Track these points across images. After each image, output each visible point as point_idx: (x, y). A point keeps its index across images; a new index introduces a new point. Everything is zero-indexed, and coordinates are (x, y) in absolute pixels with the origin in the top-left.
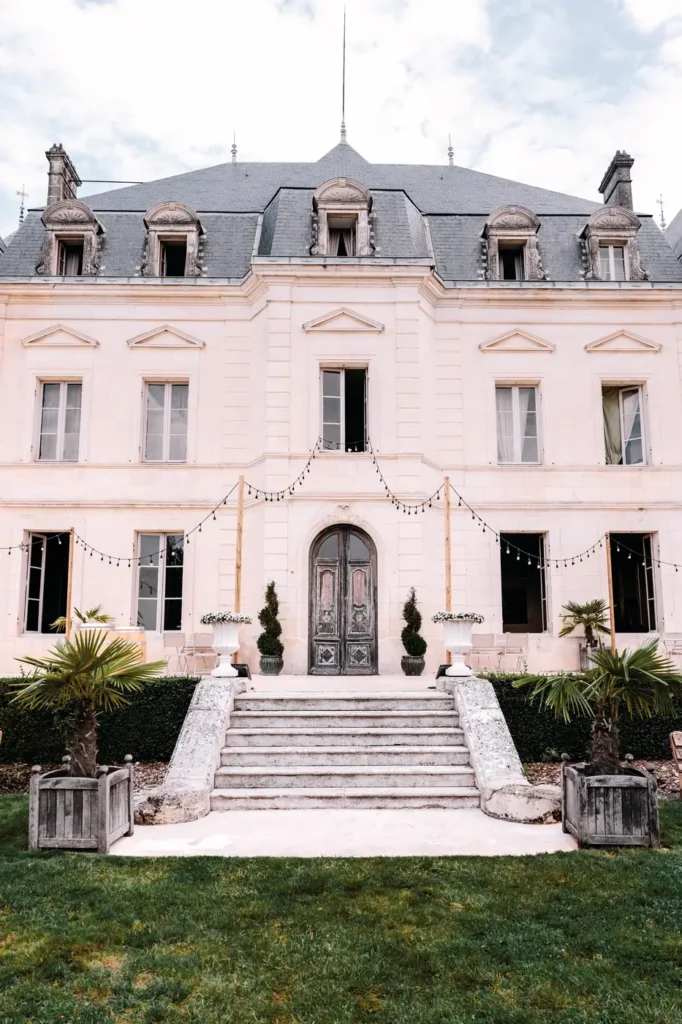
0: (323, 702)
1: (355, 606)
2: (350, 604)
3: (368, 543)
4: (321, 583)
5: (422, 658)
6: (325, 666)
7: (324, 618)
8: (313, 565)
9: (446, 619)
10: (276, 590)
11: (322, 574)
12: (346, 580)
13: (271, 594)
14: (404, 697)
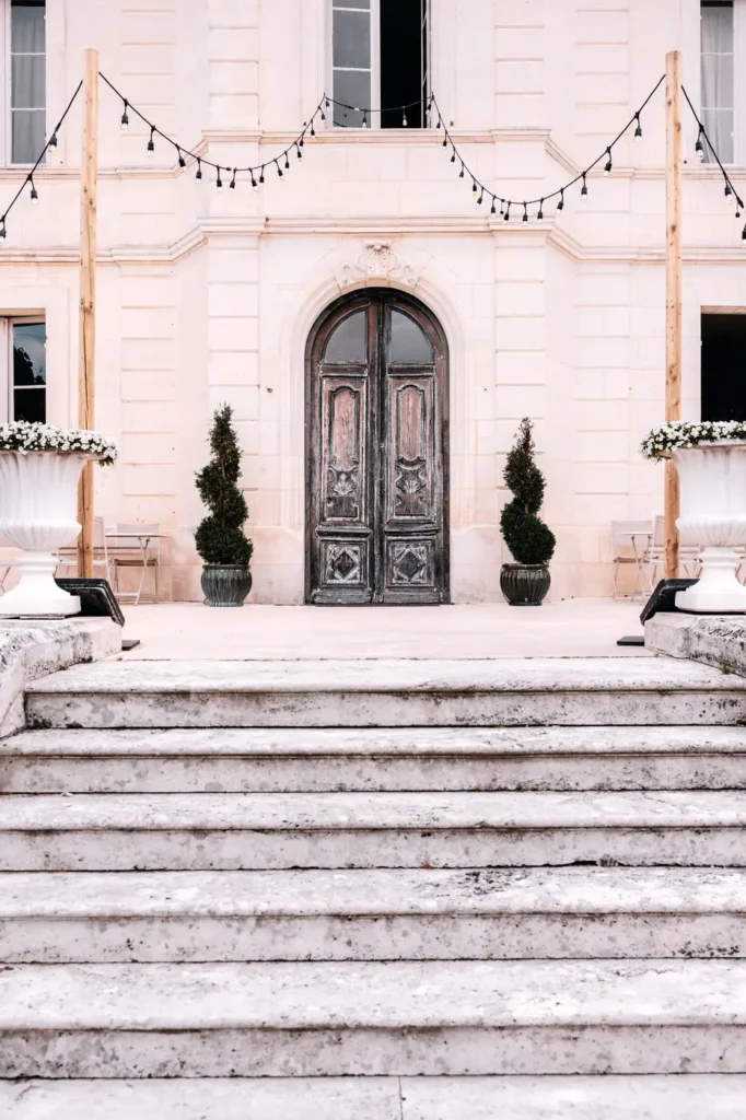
0: (323, 701)
1: (401, 461)
2: (392, 459)
3: (430, 329)
4: (331, 415)
5: (545, 568)
6: (340, 587)
7: (338, 487)
8: (312, 376)
9: (694, 440)
10: (235, 425)
11: (333, 394)
12: (382, 407)
13: (223, 435)
14: (586, 683)
